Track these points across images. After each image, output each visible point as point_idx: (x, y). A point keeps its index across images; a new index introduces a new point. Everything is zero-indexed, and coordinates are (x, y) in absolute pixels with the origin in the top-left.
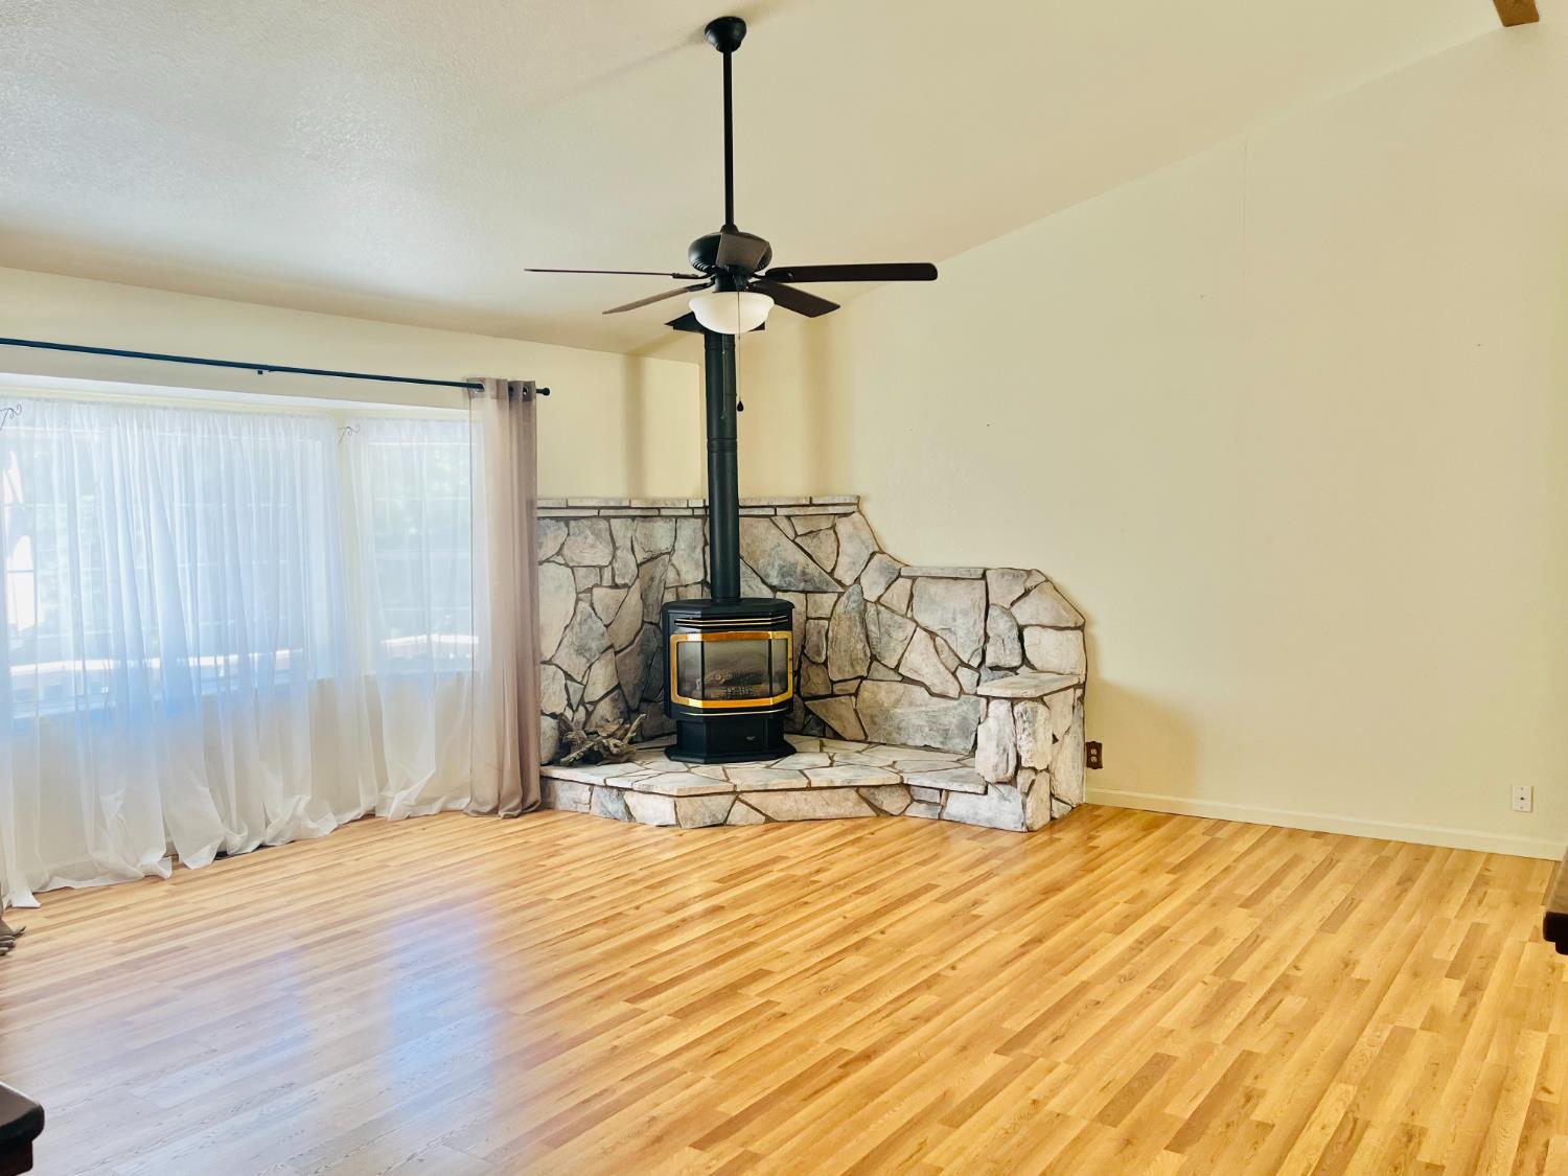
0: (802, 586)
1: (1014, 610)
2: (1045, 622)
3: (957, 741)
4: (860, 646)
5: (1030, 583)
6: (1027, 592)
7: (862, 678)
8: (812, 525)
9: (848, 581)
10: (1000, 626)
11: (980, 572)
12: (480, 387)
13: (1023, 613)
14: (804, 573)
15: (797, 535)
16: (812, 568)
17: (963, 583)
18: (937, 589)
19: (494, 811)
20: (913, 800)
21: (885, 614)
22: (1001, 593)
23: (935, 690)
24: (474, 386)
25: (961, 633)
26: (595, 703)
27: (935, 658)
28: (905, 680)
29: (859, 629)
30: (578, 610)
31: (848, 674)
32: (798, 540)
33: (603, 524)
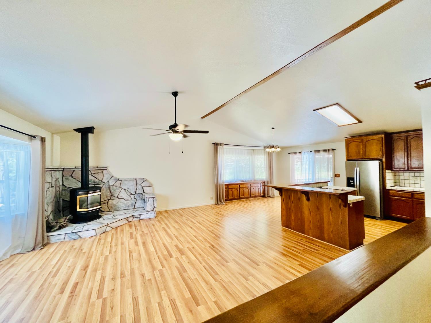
0: (94, 184)
1: (142, 184)
2: (147, 186)
3: (131, 207)
4: (109, 194)
5: (144, 180)
6: (144, 181)
7: (109, 200)
8: (96, 172)
9: (106, 182)
10: (139, 187)
11: (135, 179)
12: (35, 137)
13: (143, 185)
14: (94, 181)
15: (92, 174)
16: (96, 180)
17: (132, 181)
18: (126, 182)
19: (34, 249)
20: (134, 218)
21: (114, 187)
22: (139, 182)
23: (125, 199)
24: (33, 137)
25: (131, 189)
26: (49, 216)
27: (126, 194)
28: (119, 198)
29: (108, 191)
30: (47, 193)
31: (106, 199)
32: (92, 175)
33: (50, 172)
